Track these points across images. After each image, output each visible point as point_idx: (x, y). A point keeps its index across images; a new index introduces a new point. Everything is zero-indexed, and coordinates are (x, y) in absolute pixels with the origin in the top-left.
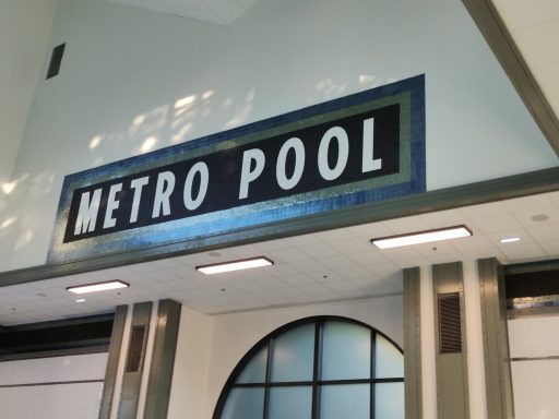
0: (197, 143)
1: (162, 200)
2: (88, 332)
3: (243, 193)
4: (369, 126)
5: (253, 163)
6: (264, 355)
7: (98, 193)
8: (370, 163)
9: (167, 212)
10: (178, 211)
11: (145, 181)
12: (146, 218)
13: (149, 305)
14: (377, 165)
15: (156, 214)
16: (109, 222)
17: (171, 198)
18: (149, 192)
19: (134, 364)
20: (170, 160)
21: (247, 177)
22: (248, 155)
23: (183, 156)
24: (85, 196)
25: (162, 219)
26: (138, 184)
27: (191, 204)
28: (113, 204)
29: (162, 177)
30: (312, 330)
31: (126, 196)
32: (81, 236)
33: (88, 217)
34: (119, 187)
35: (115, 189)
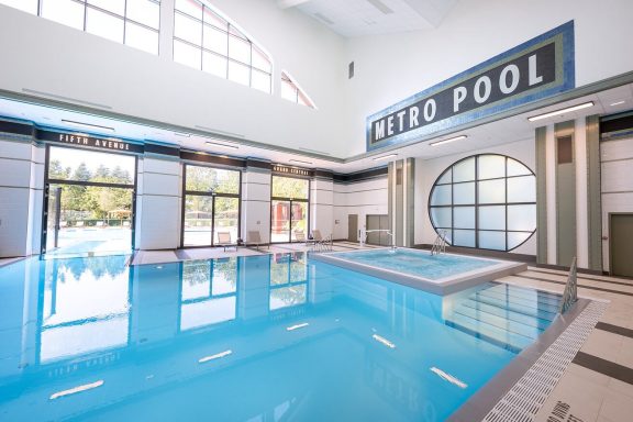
0: (427, 91)
1: (413, 119)
2: (380, 172)
3: (456, 109)
4: (533, 60)
5: (460, 94)
6: (450, 172)
7: (383, 122)
8: (534, 79)
9: (417, 124)
10: (422, 122)
11: (404, 113)
12: (407, 128)
13: (402, 161)
14: (540, 79)
15: (411, 126)
16: (390, 132)
17: (418, 118)
18: (407, 117)
19: (399, 181)
20: (413, 102)
21: (457, 101)
22: (456, 91)
23: (421, 98)
24: (377, 124)
25: (415, 127)
26: (401, 115)
27: (427, 119)
28: (390, 125)
29: (412, 110)
30: (473, 160)
31: (396, 121)
32: (379, 140)
33: (380, 132)
34: (392, 118)
35: (390, 119)
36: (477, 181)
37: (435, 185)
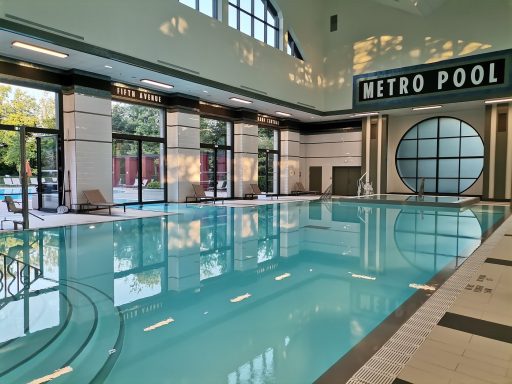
0: (417, 67)
1: (403, 87)
3: (440, 87)
4: (492, 66)
5: (443, 77)
6: (415, 129)
7: (372, 83)
8: (492, 79)
9: (406, 92)
10: (412, 92)
11: (394, 80)
12: (397, 94)
13: (377, 117)
14: (495, 80)
15: (401, 93)
16: (380, 95)
17: (408, 88)
18: (397, 85)
19: (373, 136)
21: (441, 82)
22: (440, 74)
23: (410, 72)
24: (366, 85)
25: (405, 95)
26: (391, 82)
27: (417, 90)
28: (380, 88)
29: (402, 79)
30: (436, 121)
31: (386, 86)
32: (367, 99)
33: (368, 91)
34: (382, 82)
35: (380, 82)
36: (438, 138)
37: (402, 139)
